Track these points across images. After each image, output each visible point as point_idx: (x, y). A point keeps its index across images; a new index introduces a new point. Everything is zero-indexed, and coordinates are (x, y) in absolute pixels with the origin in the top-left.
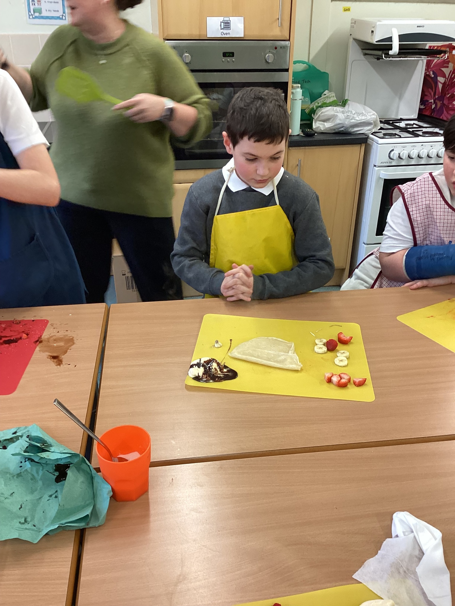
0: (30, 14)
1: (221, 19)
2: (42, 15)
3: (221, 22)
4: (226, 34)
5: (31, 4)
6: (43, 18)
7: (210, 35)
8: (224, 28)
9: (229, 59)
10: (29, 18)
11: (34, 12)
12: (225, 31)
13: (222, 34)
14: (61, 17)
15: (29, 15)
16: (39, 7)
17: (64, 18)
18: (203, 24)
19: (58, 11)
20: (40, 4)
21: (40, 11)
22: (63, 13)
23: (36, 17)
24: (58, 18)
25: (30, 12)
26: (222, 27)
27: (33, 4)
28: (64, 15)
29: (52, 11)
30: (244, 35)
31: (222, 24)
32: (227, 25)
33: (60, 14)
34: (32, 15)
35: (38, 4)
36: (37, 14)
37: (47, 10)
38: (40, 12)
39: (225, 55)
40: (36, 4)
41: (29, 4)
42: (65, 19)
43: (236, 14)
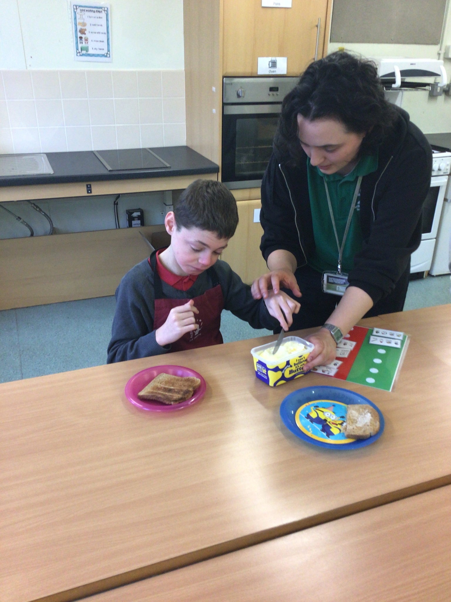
0: (78, 51)
1: (270, 59)
2: (89, 53)
3: (269, 62)
4: (273, 72)
5: (79, 42)
6: (89, 55)
7: (260, 73)
8: (271, 66)
9: (275, 93)
10: (77, 55)
11: (81, 51)
12: (272, 69)
13: (270, 71)
14: (106, 55)
15: (77, 53)
16: (86, 45)
17: (108, 56)
18: (255, 64)
19: (103, 49)
20: (87, 43)
21: (87, 49)
22: (108, 51)
23: (83, 55)
24: (103, 55)
25: (78, 50)
26: (270, 66)
27: (81, 43)
28: (109, 53)
29: (98, 49)
30: (287, 73)
31: (270, 63)
32: (274, 64)
33: (105, 52)
34: (79, 52)
35: (85, 43)
36: (84, 52)
37: (94, 49)
38: (87, 51)
39: (272, 89)
40: (84, 43)
41: (77, 43)
42: (110, 57)
43: (281, 55)
